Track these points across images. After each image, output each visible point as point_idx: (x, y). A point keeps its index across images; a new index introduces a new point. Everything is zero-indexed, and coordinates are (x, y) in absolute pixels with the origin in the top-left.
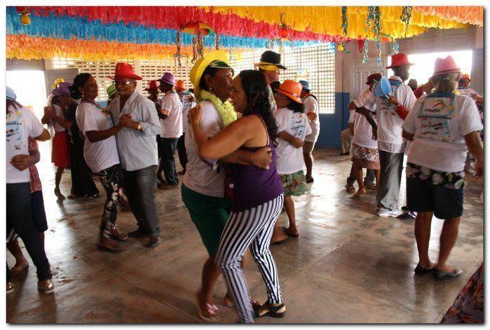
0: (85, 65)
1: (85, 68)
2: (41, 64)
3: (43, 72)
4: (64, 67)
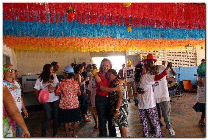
0: (142, 53)
2: (124, 53)
3: (125, 57)
4: (133, 54)
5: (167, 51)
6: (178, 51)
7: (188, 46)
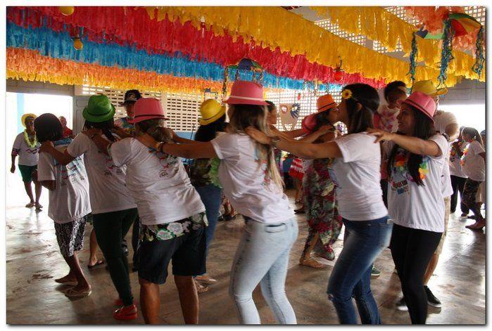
0: (113, 93)
1: (113, 97)
2: (70, 90)
3: (72, 98)
4: (93, 94)
5: (168, 97)
6: (190, 99)
7: (208, 90)
